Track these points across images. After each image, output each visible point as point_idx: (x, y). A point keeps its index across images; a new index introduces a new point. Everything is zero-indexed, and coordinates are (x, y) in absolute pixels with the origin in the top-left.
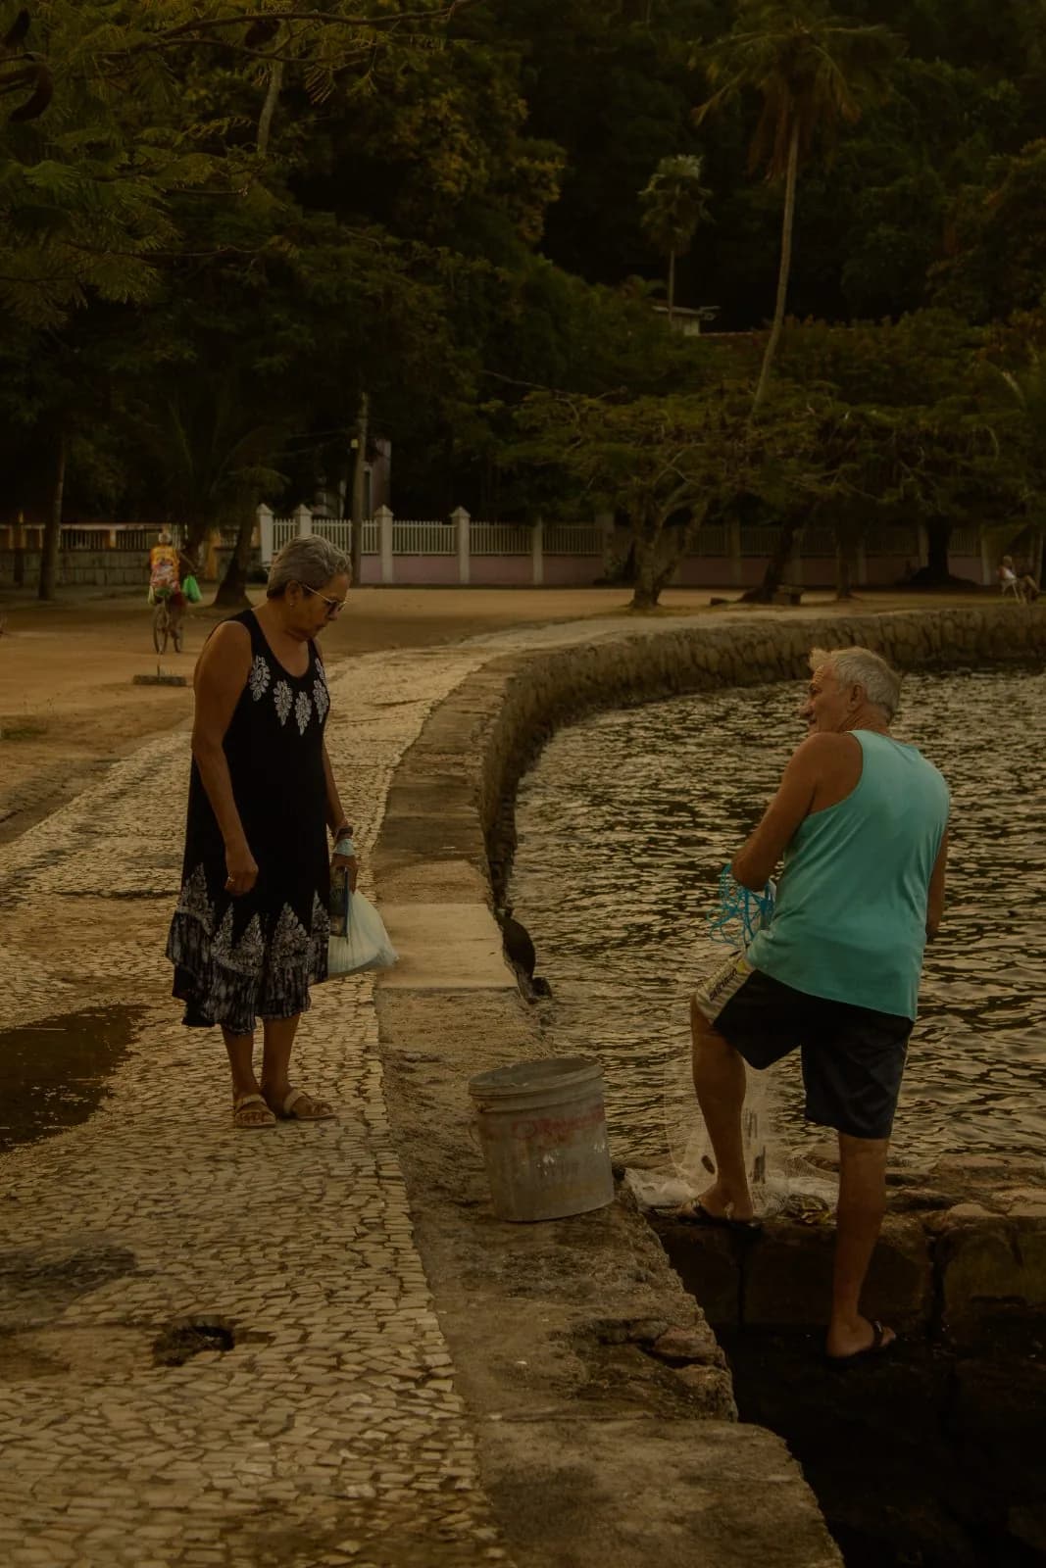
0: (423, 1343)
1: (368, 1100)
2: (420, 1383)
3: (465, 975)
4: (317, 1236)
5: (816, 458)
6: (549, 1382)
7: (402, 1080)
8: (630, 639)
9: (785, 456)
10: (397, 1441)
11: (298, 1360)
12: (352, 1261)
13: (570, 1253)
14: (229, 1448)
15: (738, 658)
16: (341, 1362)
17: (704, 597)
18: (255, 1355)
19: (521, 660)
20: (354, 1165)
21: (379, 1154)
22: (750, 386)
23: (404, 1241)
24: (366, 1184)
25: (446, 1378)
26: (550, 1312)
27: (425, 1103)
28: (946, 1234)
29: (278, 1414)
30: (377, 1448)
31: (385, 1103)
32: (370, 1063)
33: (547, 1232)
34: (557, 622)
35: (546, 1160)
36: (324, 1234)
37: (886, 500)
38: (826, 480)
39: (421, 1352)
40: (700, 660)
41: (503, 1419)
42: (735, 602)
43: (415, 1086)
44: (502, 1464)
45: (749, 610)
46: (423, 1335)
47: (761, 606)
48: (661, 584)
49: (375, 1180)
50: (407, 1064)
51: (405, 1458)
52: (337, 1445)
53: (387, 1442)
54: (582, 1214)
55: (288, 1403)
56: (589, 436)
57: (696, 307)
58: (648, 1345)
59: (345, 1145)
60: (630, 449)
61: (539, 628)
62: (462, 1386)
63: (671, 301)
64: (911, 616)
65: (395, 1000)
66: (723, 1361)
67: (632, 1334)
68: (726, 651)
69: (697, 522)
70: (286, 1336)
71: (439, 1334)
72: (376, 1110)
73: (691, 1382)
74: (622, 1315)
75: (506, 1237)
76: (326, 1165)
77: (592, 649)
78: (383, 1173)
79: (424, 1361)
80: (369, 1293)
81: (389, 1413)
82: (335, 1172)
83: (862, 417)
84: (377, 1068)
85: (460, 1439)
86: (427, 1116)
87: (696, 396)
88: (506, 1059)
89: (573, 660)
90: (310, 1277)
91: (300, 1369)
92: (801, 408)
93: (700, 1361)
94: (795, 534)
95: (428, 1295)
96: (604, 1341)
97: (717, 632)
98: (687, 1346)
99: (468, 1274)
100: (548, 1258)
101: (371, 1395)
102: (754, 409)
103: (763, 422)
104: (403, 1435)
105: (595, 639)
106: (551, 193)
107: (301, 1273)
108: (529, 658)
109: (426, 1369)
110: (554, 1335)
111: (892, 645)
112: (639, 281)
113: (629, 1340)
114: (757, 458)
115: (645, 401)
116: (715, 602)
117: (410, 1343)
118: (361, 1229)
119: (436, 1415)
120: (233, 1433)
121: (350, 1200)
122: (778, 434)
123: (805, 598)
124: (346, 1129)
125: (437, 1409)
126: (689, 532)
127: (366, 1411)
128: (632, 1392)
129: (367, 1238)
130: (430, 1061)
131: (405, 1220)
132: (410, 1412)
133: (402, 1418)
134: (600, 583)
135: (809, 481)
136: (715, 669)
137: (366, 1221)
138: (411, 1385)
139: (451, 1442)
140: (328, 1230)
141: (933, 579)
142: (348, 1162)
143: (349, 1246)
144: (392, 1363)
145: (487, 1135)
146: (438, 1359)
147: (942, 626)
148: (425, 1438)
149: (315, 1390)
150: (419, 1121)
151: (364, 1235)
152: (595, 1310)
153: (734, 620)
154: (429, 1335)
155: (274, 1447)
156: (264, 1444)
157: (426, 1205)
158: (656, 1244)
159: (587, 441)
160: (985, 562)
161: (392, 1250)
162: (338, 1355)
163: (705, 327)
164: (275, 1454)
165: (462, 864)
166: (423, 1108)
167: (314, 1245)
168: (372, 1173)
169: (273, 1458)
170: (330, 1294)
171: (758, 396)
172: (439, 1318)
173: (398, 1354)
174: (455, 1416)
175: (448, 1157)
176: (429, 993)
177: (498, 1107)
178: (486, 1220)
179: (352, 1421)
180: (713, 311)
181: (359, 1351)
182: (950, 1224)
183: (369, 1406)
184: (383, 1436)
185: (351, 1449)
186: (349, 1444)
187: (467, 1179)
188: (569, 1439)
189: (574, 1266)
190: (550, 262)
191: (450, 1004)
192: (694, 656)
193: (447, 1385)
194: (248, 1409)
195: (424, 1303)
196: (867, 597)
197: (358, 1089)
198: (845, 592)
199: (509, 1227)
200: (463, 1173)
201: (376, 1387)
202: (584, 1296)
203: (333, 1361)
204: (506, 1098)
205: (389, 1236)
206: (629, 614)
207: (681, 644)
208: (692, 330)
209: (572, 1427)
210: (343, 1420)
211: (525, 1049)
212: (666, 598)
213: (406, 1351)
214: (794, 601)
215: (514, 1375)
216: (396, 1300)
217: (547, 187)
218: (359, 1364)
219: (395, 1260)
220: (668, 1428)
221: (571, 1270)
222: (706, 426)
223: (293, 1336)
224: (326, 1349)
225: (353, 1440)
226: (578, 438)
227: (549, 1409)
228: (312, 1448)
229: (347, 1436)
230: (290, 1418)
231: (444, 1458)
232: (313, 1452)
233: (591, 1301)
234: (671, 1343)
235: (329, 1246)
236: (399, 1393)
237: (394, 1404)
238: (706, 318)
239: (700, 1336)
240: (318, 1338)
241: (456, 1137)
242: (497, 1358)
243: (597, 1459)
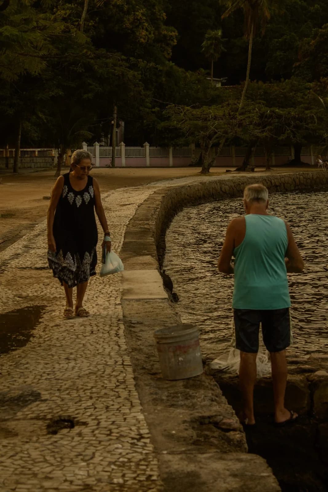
0: (139, 425)
1: (119, 337)
2: (139, 440)
3: (151, 294)
4: (103, 386)
5: (259, 125)
6: (183, 439)
7: (131, 331)
8: (201, 183)
9: (249, 124)
10: (131, 462)
11: (97, 432)
12: (114, 395)
13: (188, 392)
14: (73, 465)
15: (235, 189)
16: (111, 433)
17: (224, 170)
18: (81, 430)
19: (166, 190)
20: (115, 360)
21: (123, 357)
22: (238, 103)
23: (132, 388)
24: (119, 368)
25: (148, 438)
26: (183, 413)
27: (138, 338)
28: (314, 381)
29: (89, 452)
30: (124, 464)
31: (125, 339)
32: (120, 325)
33: (181, 383)
34: (177, 178)
35: (180, 359)
36: (105, 386)
37: (281, 138)
38: (263, 132)
39: (139, 429)
40: (223, 189)
41: (167, 453)
42: (233, 171)
43: (135, 333)
44: (167, 470)
45: (238, 174)
46: (139, 422)
47: (241, 172)
48: (210, 166)
49: (122, 366)
50: (132, 325)
51: (134, 468)
52: (110, 463)
53: (127, 462)
54: (192, 377)
55: (92, 448)
56: (187, 119)
57: (220, 78)
58: (217, 425)
59: (112, 354)
60: (200, 123)
61: (172, 180)
62: (153, 441)
63: (212, 76)
64: (290, 175)
65: (128, 303)
66: (242, 429)
67: (211, 421)
68: (231, 186)
69: (221, 146)
70: (92, 423)
71: (145, 422)
72: (122, 341)
73: (231, 437)
74: (207, 414)
75: (166, 386)
76: (105, 361)
77: (189, 186)
78: (125, 363)
79: (140, 432)
80: (120, 407)
81: (128, 451)
82: (109, 363)
83: (273, 112)
84: (122, 327)
85: (153, 461)
86: (139, 343)
87: (220, 106)
88: (165, 323)
89: (183, 190)
90: (100, 401)
91: (97, 435)
92: (254, 109)
93: (234, 430)
94: (252, 149)
95: (140, 408)
96: (201, 423)
97: (229, 180)
98: (230, 425)
99: (154, 400)
100: (181, 393)
101: (122, 445)
102: (239, 110)
103: (242, 114)
104: (133, 460)
105: (189, 183)
106: (174, 42)
107: (97, 400)
108: (169, 189)
109: (140, 435)
110: (185, 422)
111: (284, 184)
112: (202, 70)
113: (210, 423)
114: (240, 125)
115: (204, 108)
116: (227, 171)
117: (135, 425)
118: (118, 384)
119: (144, 452)
120: (74, 459)
121: (114, 373)
122: (247, 117)
123: (255, 170)
124: (112, 348)
125: (145, 450)
126: (219, 149)
127: (120, 451)
128: (211, 442)
129: (120, 387)
130: (140, 324)
131: (132, 380)
132: (135, 451)
133: (133, 453)
134: (191, 165)
135: (257, 132)
136: (228, 192)
137: (119, 381)
138: (135, 441)
139: (149, 462)
140: (106, 384)
141: (296, 163)
142: (113, 360)
143: (114, 390)
144: (129, 433)
145: (159, 350)
146: (144, 431)
147: (300, 178)
148: (140, 460)
149: (102, 443)
150: (136, 345)
151: (118, 386)
152: (198, 412)
153: (234, 177)
154: (141, 422)
155: (88, 464)
156: (84, 464)
157: (139, 375)
158: (218, 387)
159: (186, 121)
160: (313, 157)
161: (128, 391)
162: (110, 430)
163: (223, 84)
164: (88, 467)
165: (149, 257)
166: (138, 340)
167: (101, 389)
168: (121, 364)
169: (88, 469)
170: (107, 407)
171: (240, 106)
172: (145, 416)
173: (131, 430)
174: (151, 452)
175: (147, 357)
176: (138, 300)
177: (164, 341)
178: (159, 379)
179: (115, 454)
180: (225, 79)
181: (117, 428)
182: (316, 378)
183: (121, 448)
184: (126, 460)
185: (115, 465)
186: (114, 463)
187: (153, 365)
188: (191, 460)
189: (190, 396)
190: (174, 64)
191: (146, 304)
192: (221, 188)
193: (148, 441)
194: (79, 450)
195: (139, 411)
196: (275, 169)
197: (116, 334)
198: (268, 167)
199: (167, 382)
200: (152, 363)
201: (123, 442)
202: (194, 407)
203: (108, 432)
204: (166, 338)
205: (127, 386)
206: (200, 175)
207: (217, 184)
208: (219, 85)
209: (192, 456)
210: (112, 454)
211: (171, 319)
212: (212, 170)
213: (134, 428)
214: (253, 171)
215: (170, 437)
216: (130, 409)
217: (172, 40)
218: (118, 433)
219: (129, 395)
220: (225, 456)
221: (189, 398)
222: (224, 115)
223: (95, 423)
224: (106, 428)
225: (116, 461)
226: (184, 120)
227: (183, 449)
228: (101, 465)
229: (114, 460)
230: (94, 454)
231: (147, 468)
232: (101, 466)
233: (197, 409)
234: (224, 424)
235: (106, 390)
236: (131, 444)
237: (129, 448)
238: (223, 81)
239: (234, 421)
240: (103, 424)
241: (149, 350)
242: (165, 430)
243: (201, 468)
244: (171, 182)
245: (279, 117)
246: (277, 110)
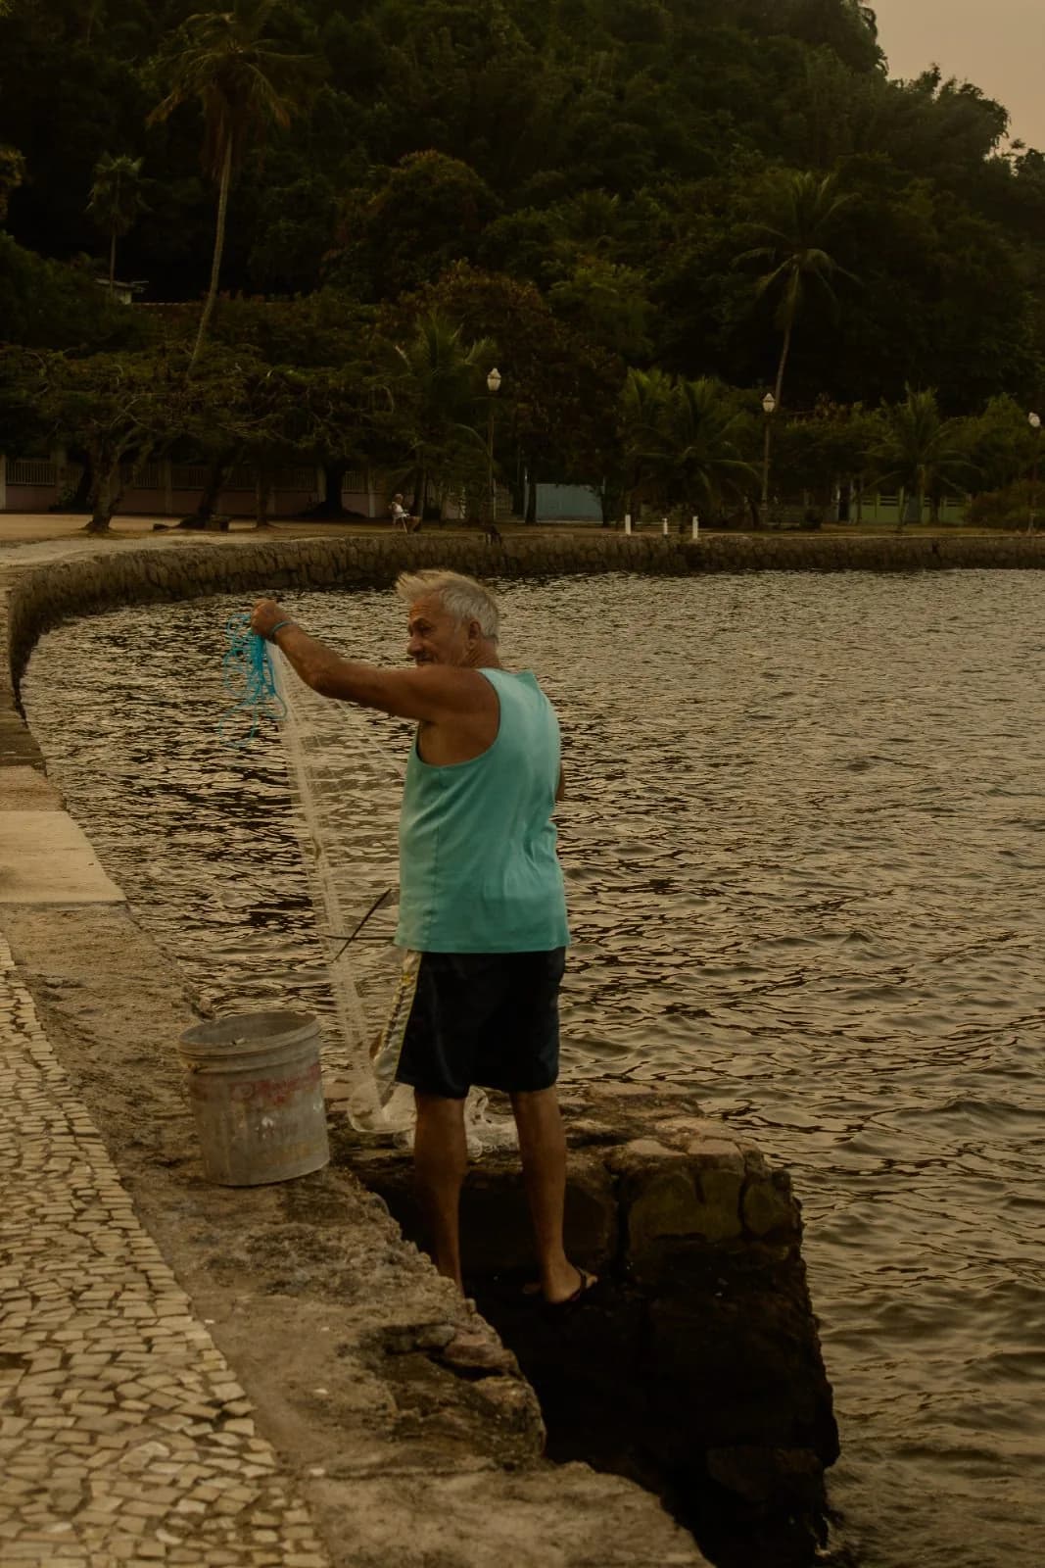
0: (205, 1367)
1: (28, 1035)
2: (218, 1423)
3: (72, 888)
4: (31, 1212)
5: (242, 408)
6: (359, 1417)
7: (54, 1011)
9: (219, 406)
10: (219, 1515)
11: (70, 1395)
12: (81, 1248)
13: (313, 1233)
14: (26, 1535)
15: (183, 576)
16: (120, 1398)
17: (148, 524)
18: (15, 1388)
19: (10, 575)
20: (43, 1118)
21: (65, 1105)
22: (187, 347)
23: (126, 1218)
24: (61, 1144)
25: (245, 1416)
27: (87, 1038)
29: (68, 1476)
30: (198, 1526)
31: (48, 1040)
32: (17, 991)
34: (30, 541)
35: (265, 1122)
36: (40, 1211)
37: (303, 445)
38: (254, 427)
39: (206, 1382)
41: (327, 1476)
42: (174, 528)
43: (69, 1018)
44: (352, 1548)
45: (187, 534)
46: (199, 1354)
48: (111, 511)
49: (71, 1139)
50: (50, 990)
51: (236, 1542)
52: (153, 1523)
53: (207, 1517)
55: (73, 1460)
56: (55, 384)
57: (128, 283)
58: (437, 1353)
59: (25, 1093)
60: (90, 396)
61: (15, 547)
62: (267, 1430)
63: (112, 275)
65: (12, 916)
66: (517, 1369)
67: (419, 1341)
68: (174, 569)
69: (142, 459)
70: (45, 1359)
71: (217, 1354)
72: (42, 1047)
73: (495, 1399)
74: (404, 1319)
76: (12, 1119)
77: (65, 566)
78: (77, 1129)
79: (213, 1394)
80: (117, 1295)
81: (196, 1471)
82: (25, 1129)
83: (281, 375)
84: (26, 998)
85: (289, 1508)
86: (93, 1053)
87: (142, 354)
90: (42, 1270)
91: (76, 1409)
92: (231, 367)
93: (496, 1371)
95: (183, 1297)
96: (391, 1352)
97: (167, 553)
98: (480, 1354)
99: (213, 1262)
100: (291, 1239)
101: (166, 1444)
102: (192, 366)
103: (199, 377)
104: (225, 1506)
105: (66, 557)
106: (14, 179)
107: (30, 1265)
109: (218, 1404)
110: (343, 1350)
112: (87, 258)
113: (416, 1348)
114: (197, 406)
115: (102, 356)
116: (158, 528)
117: (189, 1368)
118: (79, 1204)
119: (250, 1471)
120: (25, 1510)
121: (52, 1165)
122: (213, 387)
123: (232, 526)
124: (18, 1073)
125: (248, 1463)
126: (136, 468)
127: (171, 1470)
128: (449, 1425)
129: (85, 1216)
130: (72, 986)
131: (118, 1190)
132: (218, 1468)
133: (213, 1477)
134: (55, 510)
135: (240, 427)
137: (80, 1193)
138: (206, 1428)
139: (279, 1512)
140: (43, 1206)
142: (35, 1116)
143: (72, 1225)
144: (177, 1397)
145: (199, 1095)
146: (229, 1390)
148: (249, 1507)
149: (102, 1440)
150: (86, 1060)
151: (80, 1211)
152: (371, 1313)
154: (207, 1355)
155: (78, 1529)
156: (62, 1527)
157: (133, 1169)
159: (53, 389)
160: (371, 498)
161: (119, 1232)
162: (112, 1387)
163: (135, 298)
164: (83, 1542)
165: (27, 770)
166: (85, 1044)
167: (30, 1226)
168: (65, 1130)
169: (83, 1550)
170: (75, 1296)
171: (194, 356)
172: (208, 1328)
173: (180, 1384)
174: (271, 1471)
176: (42, 907)
177: (214, 1068)
178: (195, 1183)
179: (157, 1486)
180: (142, 285)
181: (134, 1380)
183: (168, 1460)
184: (201, 1508)
185: (170, 1529)
186: (163, 1522)
189: (324, 1249)
190: (12, 237)
191: (67, 921)
192: (147, 574)
193: (247, 1427)
194: (33, 1471)
195: (185, 1310)
196: (280, 525)
197: (13, 1022)
198: (263, 521)
199: (224, 1193)
201: (168, 1432)
202: (353, 1293)
203: (109, 1397)
205: (109, 1211)
206: (88, 536)
207: (137, 562)
208: (127, 300)
209: (412, 1485)
210: (149, 1487)
212: (116, 523)
213: (189, 1379)
214: (223, 527)
215: (316, 1408)
216: (151, 1302)
217: (10, 174)
218: (141, 1398)
219: (128, 1245)
221: (322, 1255)
222: (155, 379)
223: (51, 1359)
224: (95, 1378)
225: (168, 1515)
227: (375, 1458)
228: (123, 1531)
229: (161, 1511)
230: (85, 1482)
231: (282, 1539)
232: (126, 1537)
233: (362, 1299)
234: (463, 1351)
235: (48, 1227)
236: (198, 1439)
237: (195, 1456)
238: (137, 291)
239: (483, 1339)
240: (83, 1364)
242: (293, 1385)
244: (13, 552)
245: (297, 389)
246: (291, 372)
